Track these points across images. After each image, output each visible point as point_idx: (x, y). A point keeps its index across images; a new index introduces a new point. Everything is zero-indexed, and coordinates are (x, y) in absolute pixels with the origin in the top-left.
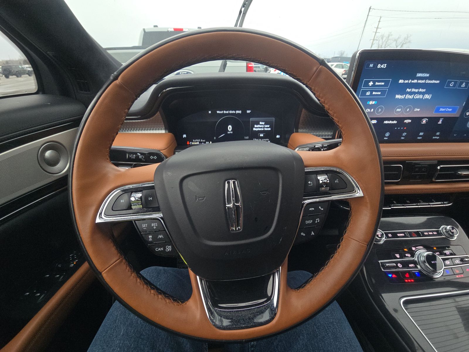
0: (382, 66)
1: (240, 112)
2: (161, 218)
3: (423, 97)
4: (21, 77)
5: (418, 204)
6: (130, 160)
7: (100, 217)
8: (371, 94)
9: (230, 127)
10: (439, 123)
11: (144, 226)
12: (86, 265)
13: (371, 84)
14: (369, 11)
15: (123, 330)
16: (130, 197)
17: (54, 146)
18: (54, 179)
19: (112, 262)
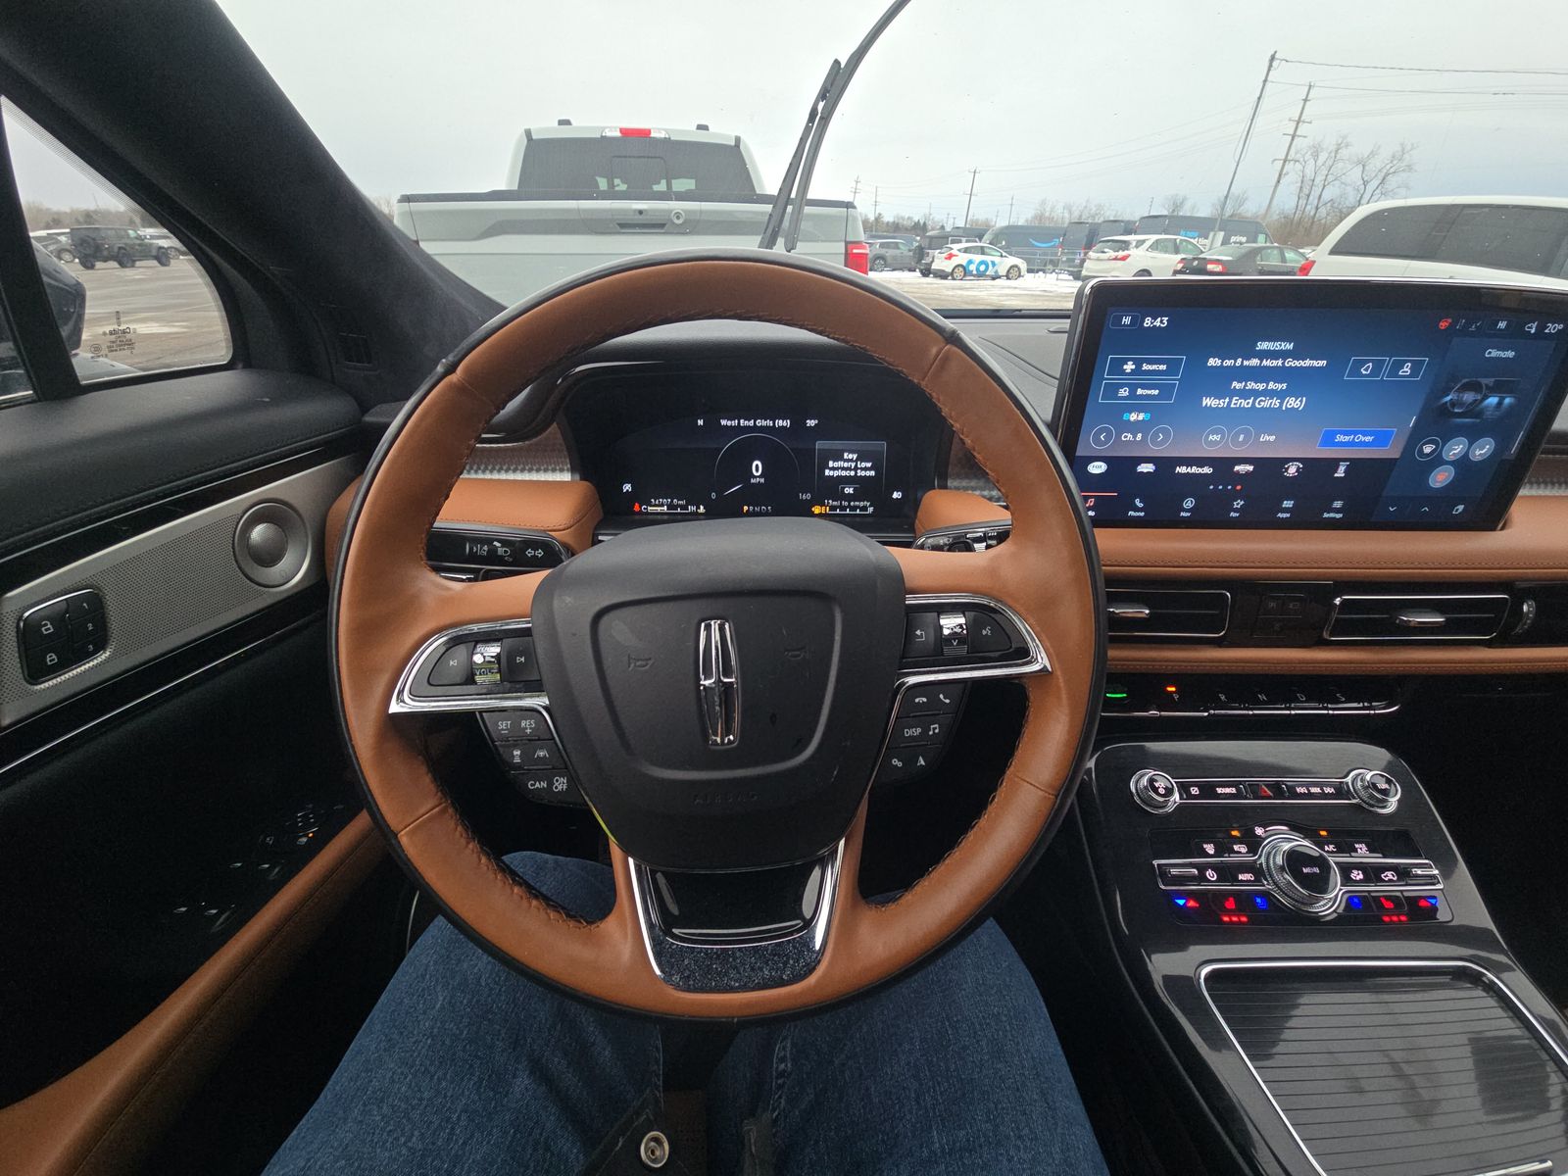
0: (1157, 323)
1: (786, 423)
2: (545, 708)
3: (1281, 404)
4: (133, 266)
5: (1293, 705)
6: (474, 558)
7: (400, 700)
8: (1133, 395)
9: (757, 466)
10: (1336, 475)
11: (504, 726)
12: (362, 821)
13: (1129, 367)
14: (1270, 66)
15: (441, 998)
16: (473, 654)
17: (275, 514)
18: (269, 601)
19: (423, 810)
